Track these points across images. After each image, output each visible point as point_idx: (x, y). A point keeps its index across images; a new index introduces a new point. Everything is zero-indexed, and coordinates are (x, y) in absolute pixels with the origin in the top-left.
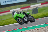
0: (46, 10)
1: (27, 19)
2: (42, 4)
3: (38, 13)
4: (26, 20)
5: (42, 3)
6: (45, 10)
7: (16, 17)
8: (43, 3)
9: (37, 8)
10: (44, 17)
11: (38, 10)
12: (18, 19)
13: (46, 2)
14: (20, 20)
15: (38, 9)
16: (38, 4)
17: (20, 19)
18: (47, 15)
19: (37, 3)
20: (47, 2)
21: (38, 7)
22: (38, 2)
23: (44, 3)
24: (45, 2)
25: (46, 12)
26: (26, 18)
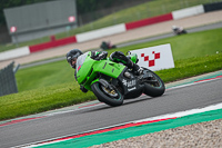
0: (53, 76)
1: (134, 82)
2: (33, 49)
3: (15, 90)
4: (130, 85)
5: (33, 44)
6: (47, 78)
7: (89, 75)
8: (38, 43)
9: (11, 66)
10: (45, 110)
11: (17, 79)
13: (53, 38)
15: (16, 75)
16: (14, 47)
17: (105, 82)
18: (57, 102)
19: (8, 45)
20: (57, 39)
21: (16, 65)
22: (14, 40)
23: (43, 42)
24: (49, 40)
25: (53, 87)
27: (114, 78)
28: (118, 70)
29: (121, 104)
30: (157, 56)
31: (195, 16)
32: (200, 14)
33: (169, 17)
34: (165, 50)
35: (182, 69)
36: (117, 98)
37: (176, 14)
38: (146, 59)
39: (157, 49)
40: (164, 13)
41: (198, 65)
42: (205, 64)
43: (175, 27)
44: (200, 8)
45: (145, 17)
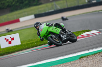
7: (46, 33)
12: (51, 37)
14: (55, 38)
26: (63, 35)
27: (57, 34)
28: (58, 31)
29: (61, 45)
30: (13, 39)
31: (30, 20)
32: (32, 19)
33: (18, 21)
34: (16, 36)
35: (25, 45)
36: (59, 42)
37: (21, 19)
38: (7, 40)
39: (12, 36)
40: (16, 19)
41: (32, 43)
42: (36, 42)
43: (7, 28)
44: (33, 16)
45: (6, 21)
